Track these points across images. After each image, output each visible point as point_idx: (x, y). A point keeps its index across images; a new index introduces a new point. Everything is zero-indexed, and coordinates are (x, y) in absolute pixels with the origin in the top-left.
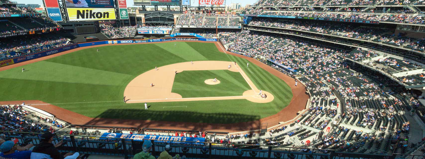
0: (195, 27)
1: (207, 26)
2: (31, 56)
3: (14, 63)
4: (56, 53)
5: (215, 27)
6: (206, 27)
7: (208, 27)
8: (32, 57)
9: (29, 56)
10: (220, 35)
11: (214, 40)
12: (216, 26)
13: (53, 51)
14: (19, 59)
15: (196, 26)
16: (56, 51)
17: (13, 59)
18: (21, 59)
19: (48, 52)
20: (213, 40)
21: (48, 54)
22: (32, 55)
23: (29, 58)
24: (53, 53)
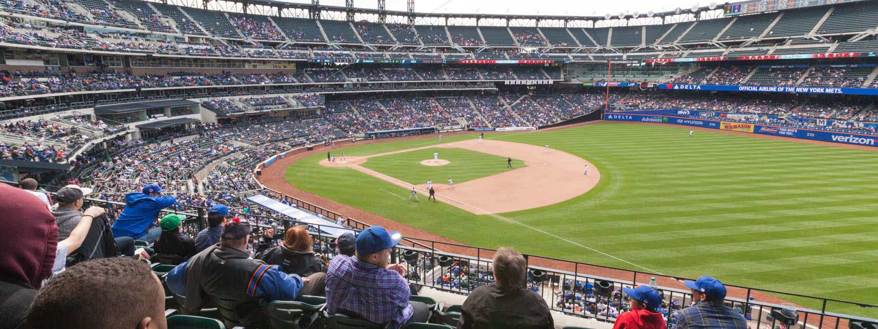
2: (788, 130)
3: (752, 131)
4: (870, 145)
8: (790, 134)
9: (783, 130)
13: (857, 139)
14: (762, 129)
16: (867, 141)
17: (755, 127)
18: (768, 130)
19: (835, 135)
21: (834, 139)
22: (793, 131)
23: (784, 133)
24: (854, 142)
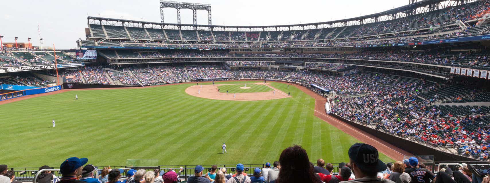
0: (20, 70)
1: (41, 67)
5: (52, 66)
6: (39, 68)
7: (43, 67)
10: (64, 79)
11: (58, 87)
12: (56, 66)
15: (20, 67)
20: (55, 89)
